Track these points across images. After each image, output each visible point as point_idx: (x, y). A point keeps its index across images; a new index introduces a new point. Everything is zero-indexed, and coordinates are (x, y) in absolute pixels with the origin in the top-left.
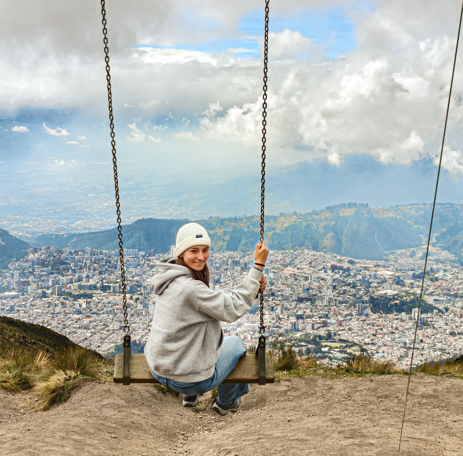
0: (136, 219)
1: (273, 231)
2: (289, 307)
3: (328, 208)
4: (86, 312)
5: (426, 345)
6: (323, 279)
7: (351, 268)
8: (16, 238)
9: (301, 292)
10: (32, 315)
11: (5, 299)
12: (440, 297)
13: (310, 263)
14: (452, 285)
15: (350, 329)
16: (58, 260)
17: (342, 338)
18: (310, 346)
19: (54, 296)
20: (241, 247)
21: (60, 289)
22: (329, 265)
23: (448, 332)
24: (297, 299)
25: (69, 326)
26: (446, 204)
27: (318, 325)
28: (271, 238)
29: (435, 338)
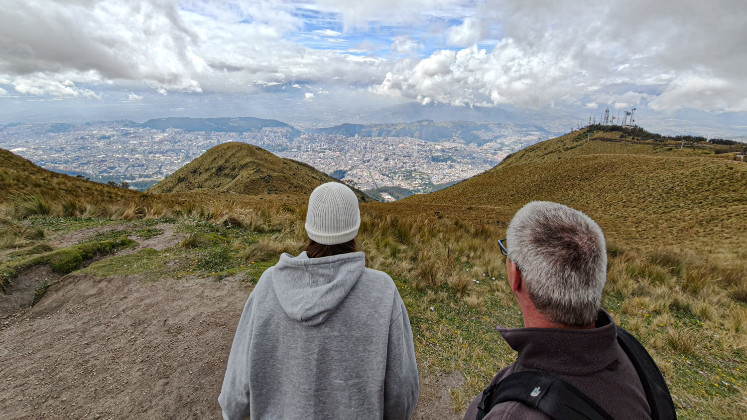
0: (343, 123)
2: (400, 159)
3: (417, 121)
4: (323, 158)
5: (452, 175)
6: (414, 149)
7: (425, 145)
8: (296, 129)
9: (405, 153)
11: (292, 152)
12: (458, 157)
13: (410, 142)
15: (423, 168)
16: (313, 138)
17: (420, 171)
19: (311, 151)
20: (383, 135)
21: (313, 149)
22: (417, 143)
23: (460, 170)
24: (403, 156)
27: (411, 166)
29: (456, 172)
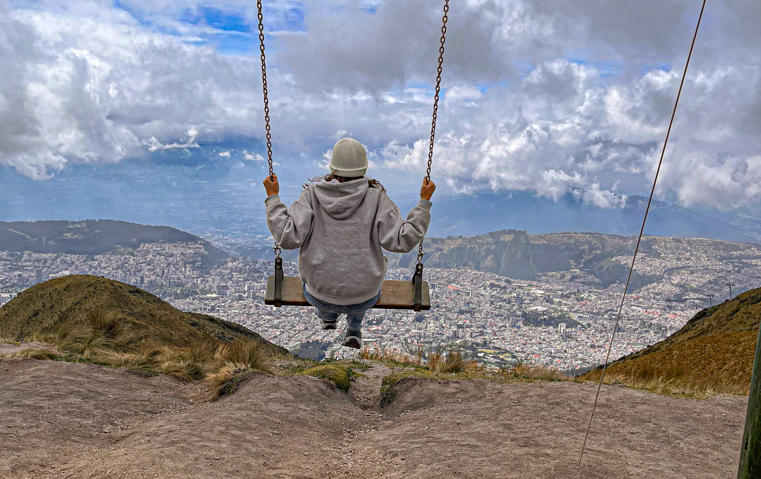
1: (440, 252)
2: (451, 317)
3: (490, 234)
4: (276, 314)
5: (569, 355)
6: (482, 295)
7: (507, 287)
8: (217, 248)
9: (463, 305)
10: (230, 314)
11: (207, 300)
12: (584, 315)
13: (472, 281)
14: (596, 305)
15: (503, 339)
16: (253, 269)
17: (496, 346)
18: (468, 351)
19: (249, 299)
21: (254, 293)
22: (488, 283)
23: (589, 345)
24: (458, 311)
25: (262, 325)
26: (595, 234)
27: (476, 334)
28: (439, 258)
29: (577, 349)
